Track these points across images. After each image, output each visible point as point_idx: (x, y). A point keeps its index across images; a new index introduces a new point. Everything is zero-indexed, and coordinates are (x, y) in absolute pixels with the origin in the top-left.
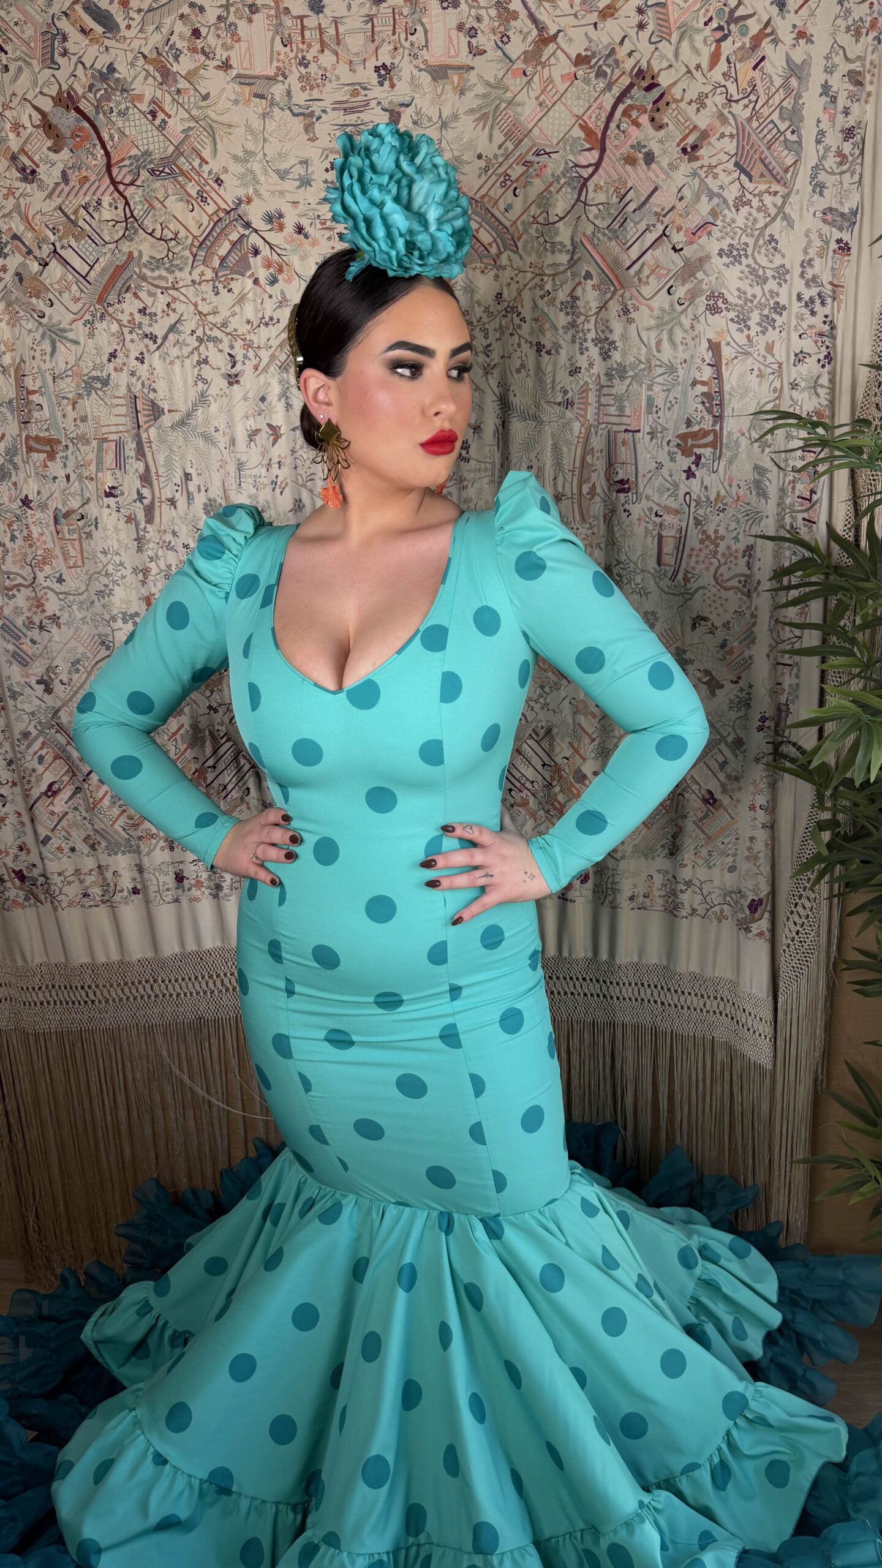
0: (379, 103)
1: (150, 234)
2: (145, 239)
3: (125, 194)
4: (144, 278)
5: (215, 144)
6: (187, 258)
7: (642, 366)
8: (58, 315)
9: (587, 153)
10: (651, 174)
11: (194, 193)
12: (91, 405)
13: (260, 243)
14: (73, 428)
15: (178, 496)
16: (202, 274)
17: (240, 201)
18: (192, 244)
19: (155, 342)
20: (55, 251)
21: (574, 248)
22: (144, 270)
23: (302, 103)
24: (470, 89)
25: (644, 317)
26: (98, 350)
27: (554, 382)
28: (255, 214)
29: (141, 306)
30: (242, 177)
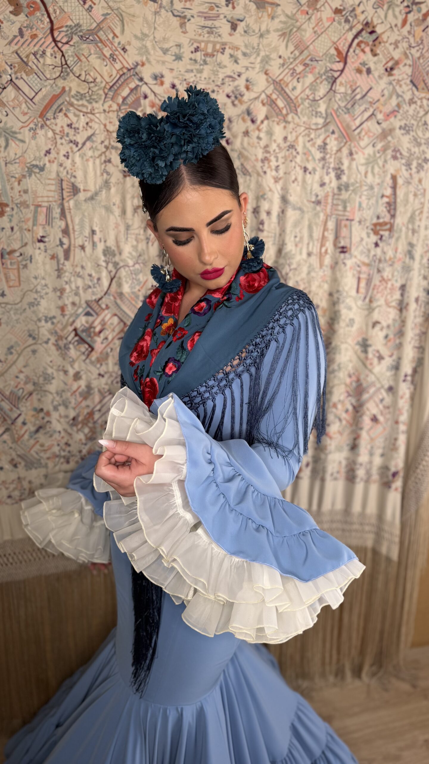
0: (225, 17)
1: (78, 77)
2: (74, 80)
3: (63, 49)
4: (72, 105)
5: (123, 26)
6: (101, 95)
7: (358, 185)
8: (12, 123)
9: (337, 64)
10: (369, 80)
11: (108, 55)
12: (31, 183)
13: (148, 92)
14: (18, 197)
15: (86, 244)
16: (110, 106)
17: (137, 64)
18: (105, 87)
19: (77, 146)
20: (11, 80)
21: (327, 115)
22: (73, 100)
23: (179, 9)
24: (277, 17)
25: (360, 158)
26: (38, 148)
27: (311, 189)
28: (146, 73)
29: (69, 122)
30: (140, 49)
